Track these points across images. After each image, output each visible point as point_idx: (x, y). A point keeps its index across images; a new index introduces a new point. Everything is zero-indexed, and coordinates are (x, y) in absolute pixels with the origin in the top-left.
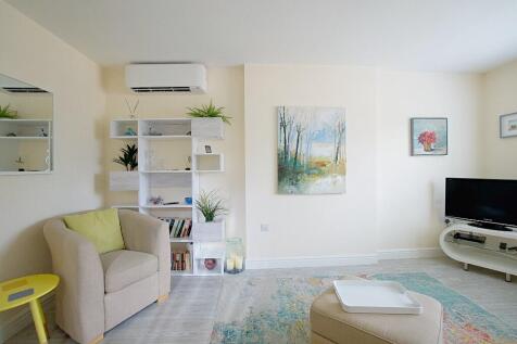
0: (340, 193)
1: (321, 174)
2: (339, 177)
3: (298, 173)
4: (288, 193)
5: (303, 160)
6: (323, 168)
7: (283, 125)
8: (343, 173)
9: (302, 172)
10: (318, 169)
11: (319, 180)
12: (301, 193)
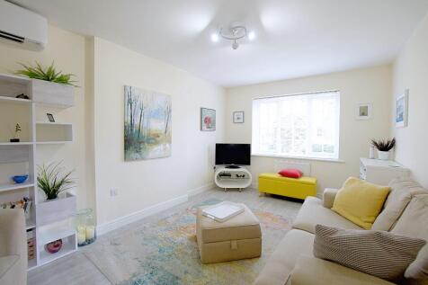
0: (167, 157)
1: (157, 143)
2: (168, 145)
3: (140, 143)
4: (133, 160)
5: (144, 132)
6: (158, 139)
7: (130, 102)
8: (170, 142)
9: (143, 142)
10: (154, 139)
11: (155, 148)
12: (143, 159)
